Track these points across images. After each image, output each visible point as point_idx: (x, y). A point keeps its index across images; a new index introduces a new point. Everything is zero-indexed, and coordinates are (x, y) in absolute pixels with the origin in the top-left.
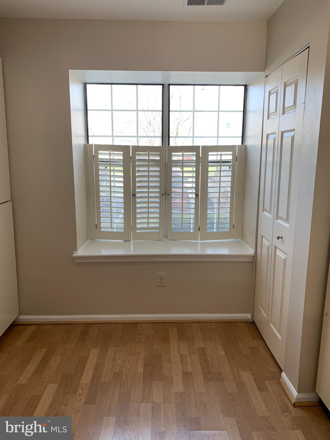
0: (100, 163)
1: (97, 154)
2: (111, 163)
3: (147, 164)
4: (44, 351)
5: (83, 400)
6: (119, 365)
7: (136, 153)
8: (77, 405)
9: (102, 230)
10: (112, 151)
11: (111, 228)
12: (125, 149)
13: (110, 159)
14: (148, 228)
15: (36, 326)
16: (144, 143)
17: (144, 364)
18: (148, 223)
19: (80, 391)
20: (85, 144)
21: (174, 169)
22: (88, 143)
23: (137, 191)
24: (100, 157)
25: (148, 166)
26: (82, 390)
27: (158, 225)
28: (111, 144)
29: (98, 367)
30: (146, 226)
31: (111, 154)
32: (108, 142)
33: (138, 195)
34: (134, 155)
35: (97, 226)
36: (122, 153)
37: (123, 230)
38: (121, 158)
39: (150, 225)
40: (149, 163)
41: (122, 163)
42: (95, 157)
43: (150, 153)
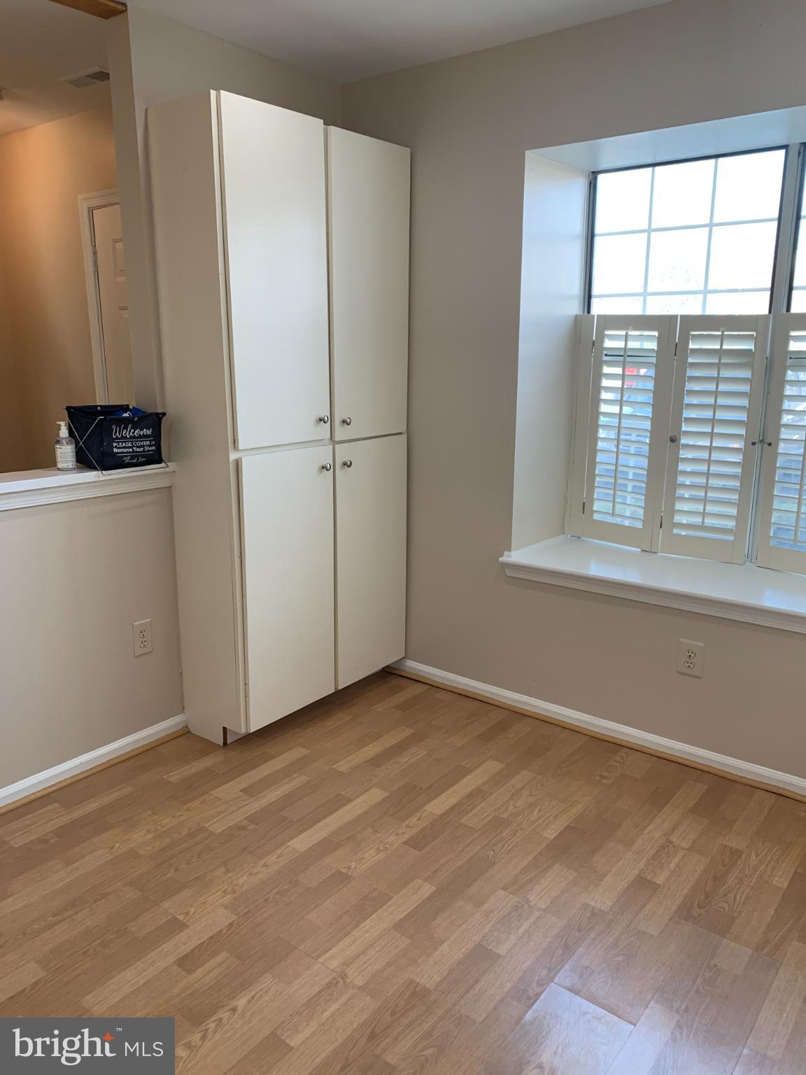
0: (605, 358)
1: (601, 336)
2: (629, 359)
3: (717, 361)
4: (408, 732)
5: (407, 836)
6: (516, 807)
7: (692, 333)
8: (391, 839)
9: (596, 517)
10: (635, 329)
11: (613, 515)
12: (662, 324)
13: (625, 349)
14: (701, 527)
15: (426, 687)
16: (719, 306)
17: (568, 825)
18: (704, 514)
19: (413, 821)
20: (576, 316)
21: (790, 375)
22: (589, 312)
23: (684, 428)
24: (608, 344)
25: (719, 366)
26: (419, 820)
27: (731, 524)
28: (639, 312)
29: (477, 794)
30: (697, 520)
31: (629, 337)
32: (632, 308)
33: (683, 441)
34: (685, 338)
35: (585, 507)
36: (656, 334)
37: (639, 525)
38: (653, 345)
39: (709, 522)
40: (720, 360)
41: (654, 360)
42: (597, 344)
43: (726, 333)
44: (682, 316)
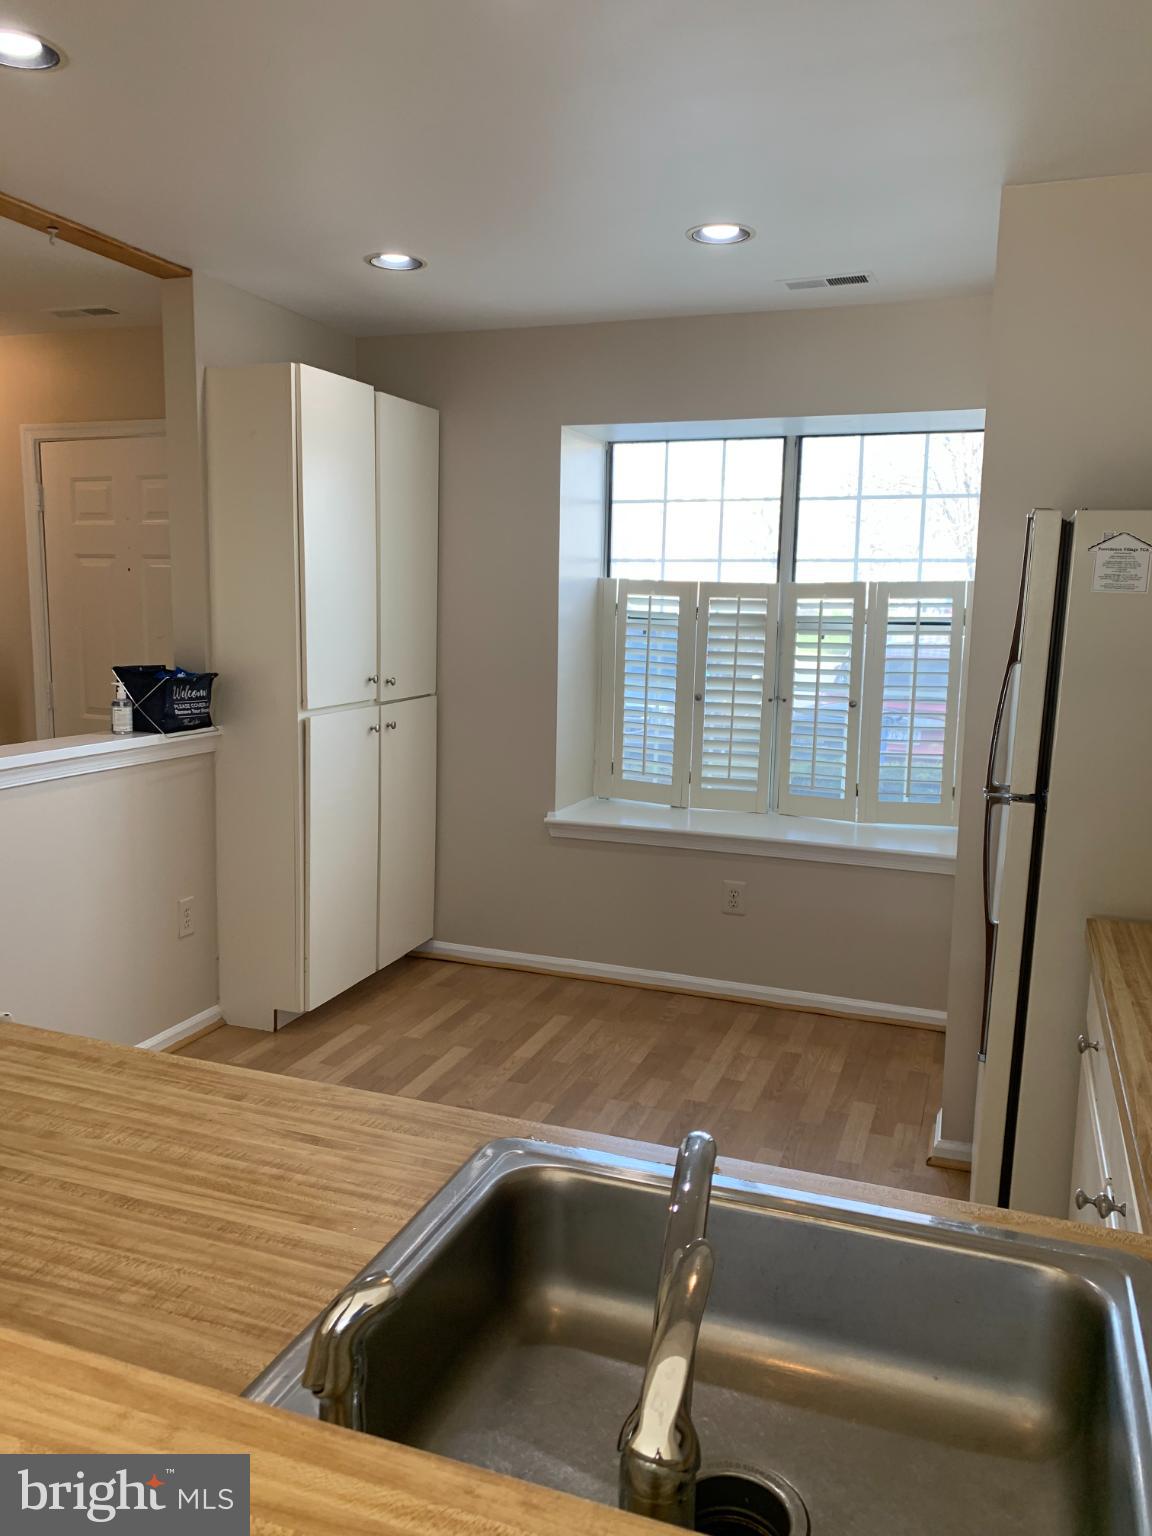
0: (628, 621)
1: (624, 600)
2: (653, 622)
3: (735, 625)
4: (463, 1003)
5: (508, 1076)
6: (598, 1046)
7: (711, 599)
8: (495, 1079)
9: (625, 776)
10: (657, 593)
11: (643, 773)
12: (684, 590)
13: (649, 613)
14: (728, 781)
16: (733, 575)
17: (649, 1053)
18: (729, 768)
19: (508, 1064)
20: (599, 580)
21: (800, 638)
22: (608, 575)
23: (707, 687)
24: (631, 607)
25: (736, 629)
26: (513, 1064)
27: (754, 776)
28: (657, 578)
30: (724, 774)
31: (653, 602)
32: (652, 574)
33: (707, 699)
34: (705, 602)
35: (614, 768)
36: (678, 598)
37: (669, 781)
38: (676, 610)
39: (734, 775)
40: (738, 624)
41: (676, 623)
42: (619, 608)
43: (742, 599)
44: (702, 584)
